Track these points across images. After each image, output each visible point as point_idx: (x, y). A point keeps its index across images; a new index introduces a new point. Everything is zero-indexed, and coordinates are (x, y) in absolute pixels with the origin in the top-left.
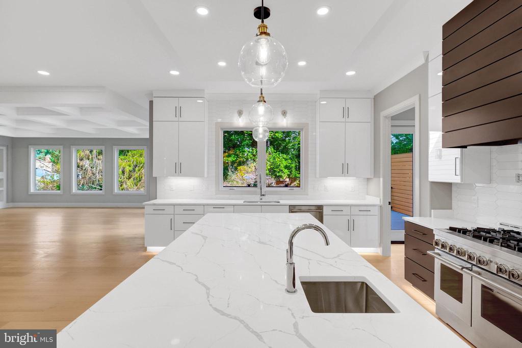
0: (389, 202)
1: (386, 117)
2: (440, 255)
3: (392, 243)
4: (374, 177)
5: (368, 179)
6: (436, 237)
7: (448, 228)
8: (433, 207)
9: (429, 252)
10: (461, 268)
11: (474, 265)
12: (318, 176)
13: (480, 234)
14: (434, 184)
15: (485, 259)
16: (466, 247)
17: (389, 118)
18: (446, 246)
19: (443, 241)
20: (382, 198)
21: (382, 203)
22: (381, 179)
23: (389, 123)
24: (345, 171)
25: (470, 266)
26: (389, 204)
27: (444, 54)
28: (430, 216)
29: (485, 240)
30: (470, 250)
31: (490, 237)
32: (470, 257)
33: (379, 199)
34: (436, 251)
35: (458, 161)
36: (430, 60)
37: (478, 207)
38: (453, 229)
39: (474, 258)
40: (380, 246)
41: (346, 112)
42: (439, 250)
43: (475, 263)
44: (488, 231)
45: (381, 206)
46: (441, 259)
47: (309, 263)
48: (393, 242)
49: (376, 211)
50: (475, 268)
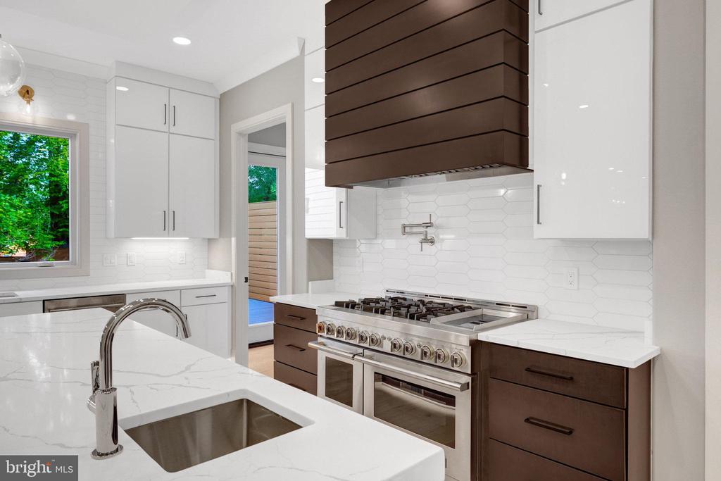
0: (246, 278)
1: (240, 134)
2: (325, 345)
3: (250, 347)
4: (220, 236)
5: (210, 241)
6: (319, 320)
7: (334, 304)
8: (310, 279)
9: (310, 344)
10: (352, 356)
11: (367, 348)
12: (112, 234)
13: (370, 306)
14: (312, 241)
15: (378, 337)
16: (357, 325)
17: (245, 135)
18: (333, 330)
19: (328, 323)
20: (234, 272)
21: (234, 281)
22: (233, 240)
23: (245, 145)
24: (169, 224)
25: (361, 350)
26: (246, 281)
27: (328, 47)
28: (308, 292)
29: (377, 312)
30: (362, 329)
31: (381, 307)
32: (361, 338)
33: (229, 273)
34: (320, 340)
35: (343, 205)
36: (306, 53)
37: (363, 271)
38: (339, 304)
39: (367, 338)
40: (231, 355)
41: (170, 115)
42: (324, 337)
43: (366, 345)
44: (377, 301)
45: (232, 286)
46: (326, 350)
47: (132, 392)
48: (252, 346)
49: (224, 295)
50: (367, 352)
